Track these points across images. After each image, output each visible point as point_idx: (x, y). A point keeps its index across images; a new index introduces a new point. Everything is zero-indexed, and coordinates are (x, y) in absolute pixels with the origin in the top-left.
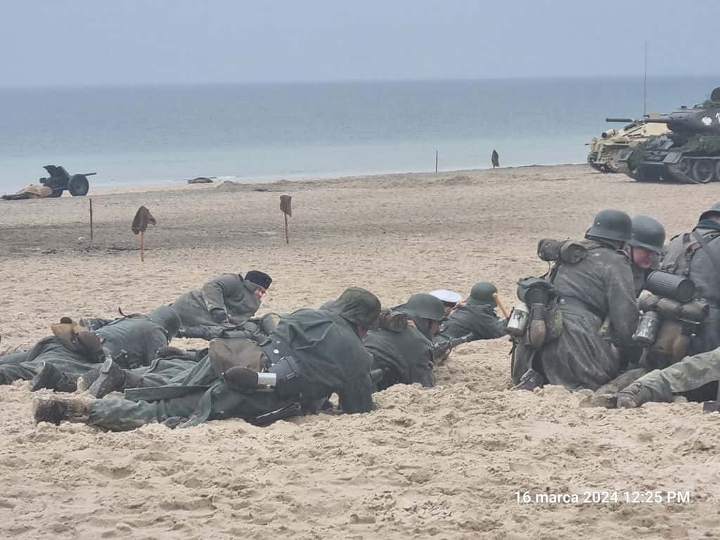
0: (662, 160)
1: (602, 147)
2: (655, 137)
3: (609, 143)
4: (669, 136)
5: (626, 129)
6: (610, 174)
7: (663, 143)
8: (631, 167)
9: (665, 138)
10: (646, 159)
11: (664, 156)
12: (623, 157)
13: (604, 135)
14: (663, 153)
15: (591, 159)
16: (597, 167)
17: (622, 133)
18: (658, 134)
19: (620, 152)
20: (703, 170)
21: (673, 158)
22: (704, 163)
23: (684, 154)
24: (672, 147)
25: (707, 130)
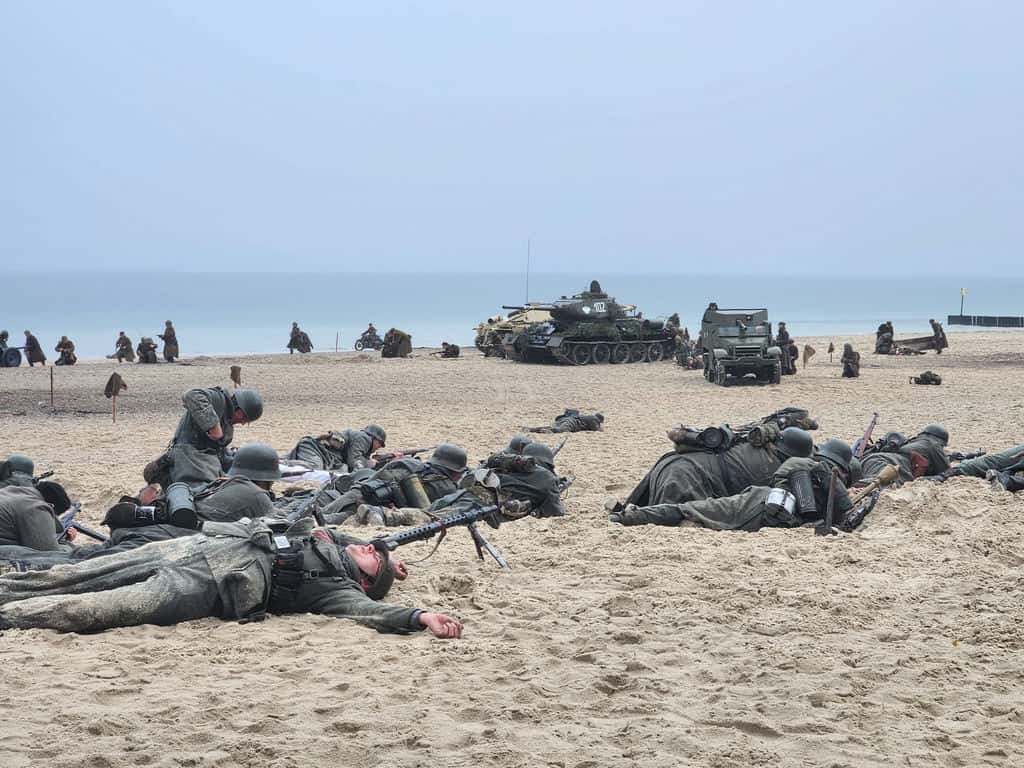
0: (545, 344)
1: (488, 332)
2: (538, 323)
3: (495, 328)
4: (551, 323)
5: (510, 316)
7: (546, 328)
8: (516, 351)
9: (547, 324)
10: (531, 343)
11: (547, 341)
12: (509, 340)
13: (490, 321)
14: (546, 338)
15: (478, 342)
16: (483, 349)
17: (506, 319)
18: (542, 321)
19: (507, 336)
20: (583, 354)
21: (555, 342)
22: (583, 348)
23: (565, 339)
24: (554, 332)
25: (585, 318)
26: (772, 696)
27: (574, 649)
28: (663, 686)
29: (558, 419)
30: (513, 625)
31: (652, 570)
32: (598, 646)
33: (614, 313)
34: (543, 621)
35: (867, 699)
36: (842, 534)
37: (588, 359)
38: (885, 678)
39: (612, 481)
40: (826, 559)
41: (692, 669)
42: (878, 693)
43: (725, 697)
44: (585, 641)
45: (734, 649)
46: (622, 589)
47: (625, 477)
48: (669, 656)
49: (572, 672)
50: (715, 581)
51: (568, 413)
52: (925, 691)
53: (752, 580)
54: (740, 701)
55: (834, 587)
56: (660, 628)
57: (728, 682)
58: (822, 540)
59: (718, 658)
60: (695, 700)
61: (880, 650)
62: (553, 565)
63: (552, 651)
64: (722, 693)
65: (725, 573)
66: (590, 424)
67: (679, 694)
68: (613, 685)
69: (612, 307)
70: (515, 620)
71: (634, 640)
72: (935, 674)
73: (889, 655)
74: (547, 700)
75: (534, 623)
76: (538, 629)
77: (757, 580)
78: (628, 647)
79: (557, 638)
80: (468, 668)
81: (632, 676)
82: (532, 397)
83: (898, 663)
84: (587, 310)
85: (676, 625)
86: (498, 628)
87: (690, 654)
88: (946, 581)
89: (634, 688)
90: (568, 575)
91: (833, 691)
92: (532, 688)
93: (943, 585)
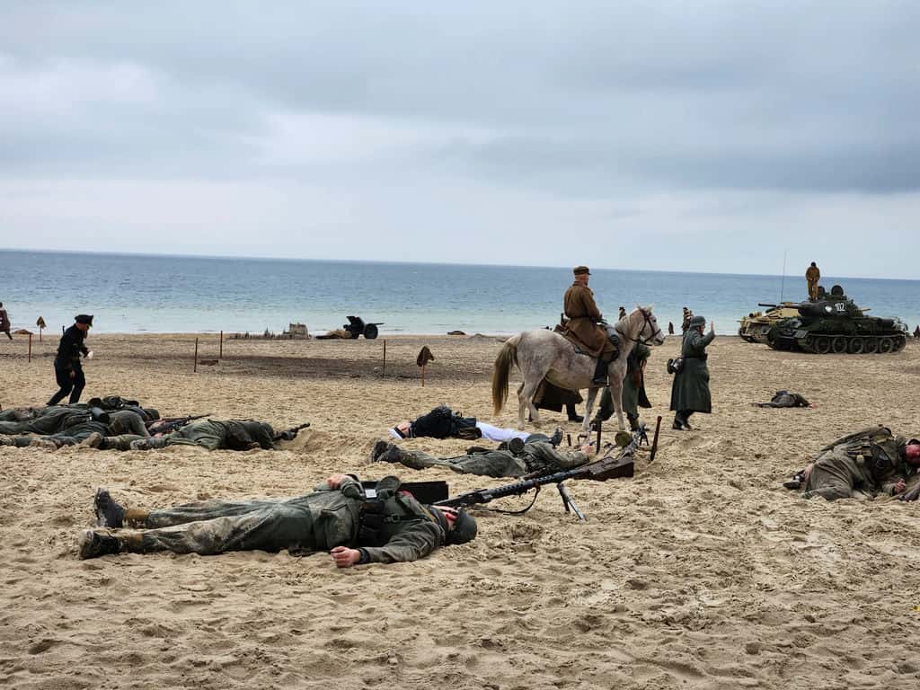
0: (792, 336)
1: (749, 324)
2: (788, 318)
3: (754, 321)
4: (799, 318)
5: (767, 312)
6: (754, 345)
7: (795, 323)
8: (771, 341)
9: (795, 320)
10: (781, 334)
11: (795, 333)
12: (765, 332)
13: (751, 316)
14: (794, 330)
15: (740, 332)
16: (745, 338)
17: (764, 314)
18: (791, 317)
19: (763, 328)
20: (823, 344)
21: (801, 334)
22: (823, 340)
23: (810, 332)
24: (801, 326)
25: (827, 315)
33: (852, 312)
37: (828, 349)
69: (851, 308)
84: (829, 309)
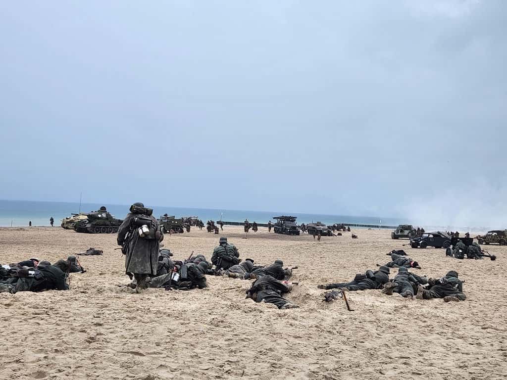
2: (83, 219)
4: (87, 219)
7: (86, 221)
12: (73, 225)
21: (89, 226)
24: (88, 223)
25: (99, 218)
26: (144, 343)
27: (79, 328)
28: (108, 340)
29: (87, 251)
30: (60, 320)
31: (109, 301)
32: (88, 327)
33: (109, 217)
34: (71, 319)
35: (174, 343)
36: (174, 290)
37: (99, 231)
38: (181, 336)
39: (102, 272)
40: (167, 298)
41: (119, 334)
42: (178, 341)
43: (128, 343)
44: (84, 326)
45: (133, 328)
46: (99, 308)
47: (107, 271)
48: (112, 330)
49: (78, 336)
50: (130, 305)
51: (91, 249)
52: (192, 340)
53: (143, 305)
54: (133, 344)
55: (169, 307)
56: (110, 321)
57: (130, 338)
58: (167, 292)
59: (128, 331)
60: (118, 345)
61: (181, 327)
62: (76, 300)
63: (72, 329)
64: (128, 342)
65: (134, 303)
66: (98, 253)
67: (113, 343)
68: (91, 340)
70: (61, 319)
71: (100, 325)
72: (197, 335)
73: (183, 329)
74: (68, 346)
75: (67, 319)
76: (68, 322)
77: (144, 305)
78: (98, 327)
79: (74, 324)
80: (42, 335)
81: (98, 337)
82: (79, 244)
83: (186, 331)
84: (100, 216)
85: (115, 320)
86: (54, 321)
87: (119, 330)
88: (204, 305)
89: (98, 341)
90: (81, 303)
91: (164, 341)
92: (63, 341)
93: (203, 306)
